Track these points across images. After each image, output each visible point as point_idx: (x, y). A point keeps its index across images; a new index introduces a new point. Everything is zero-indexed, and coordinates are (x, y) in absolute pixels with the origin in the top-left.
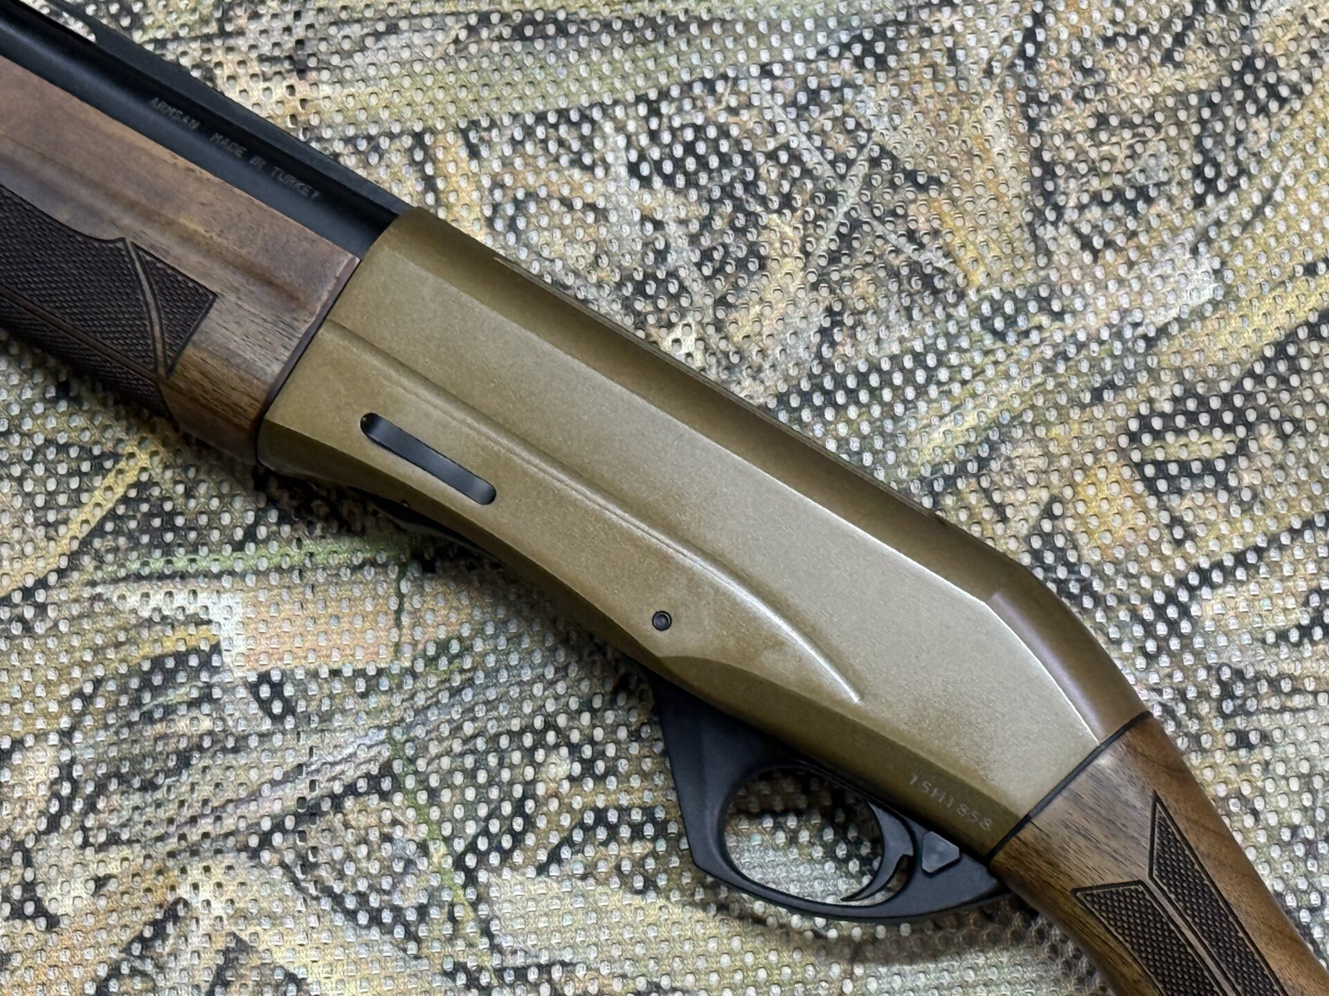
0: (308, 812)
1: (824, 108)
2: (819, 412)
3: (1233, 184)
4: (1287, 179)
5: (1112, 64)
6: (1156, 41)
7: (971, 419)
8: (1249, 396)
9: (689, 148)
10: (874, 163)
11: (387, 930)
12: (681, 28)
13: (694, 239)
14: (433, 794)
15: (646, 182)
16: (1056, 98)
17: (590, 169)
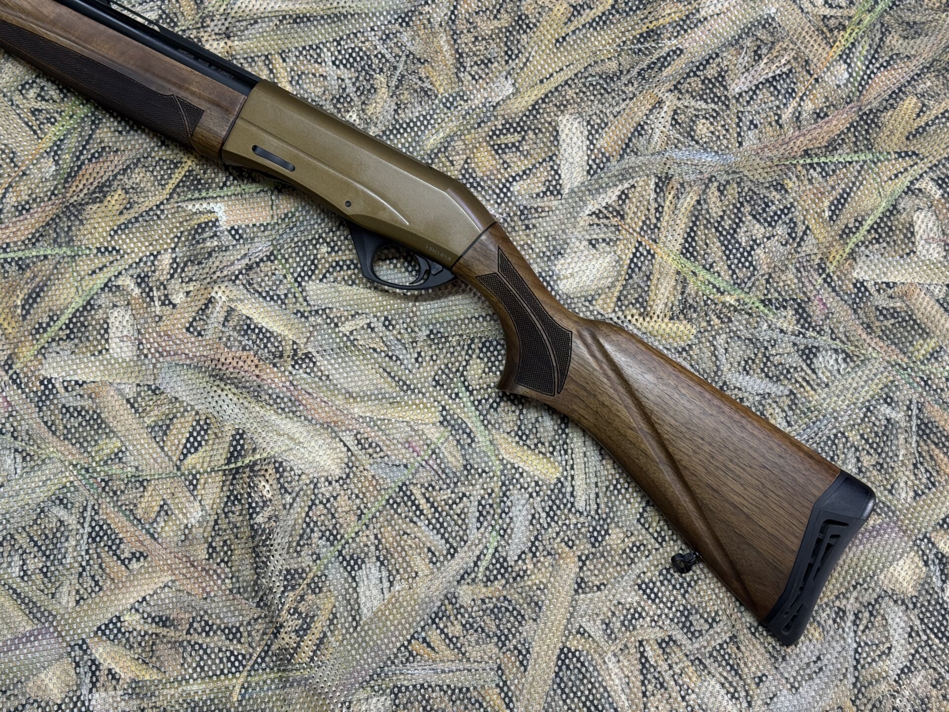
0: (249, 268)
1: (391, 40)
2: (395, 136)
3: (517, 56)
4: (533, 53)
5: (478, 20)
6: (491, 12)
7: (442, 135)
8: (525, 122)
9: (350, 55)
10: (408, 56)
11: (276, 302)
12: (345, 17)
13: (354, 84)
14: (287, 260)
15: (338, 67)
16: (462, 32)
17: (320, 64)
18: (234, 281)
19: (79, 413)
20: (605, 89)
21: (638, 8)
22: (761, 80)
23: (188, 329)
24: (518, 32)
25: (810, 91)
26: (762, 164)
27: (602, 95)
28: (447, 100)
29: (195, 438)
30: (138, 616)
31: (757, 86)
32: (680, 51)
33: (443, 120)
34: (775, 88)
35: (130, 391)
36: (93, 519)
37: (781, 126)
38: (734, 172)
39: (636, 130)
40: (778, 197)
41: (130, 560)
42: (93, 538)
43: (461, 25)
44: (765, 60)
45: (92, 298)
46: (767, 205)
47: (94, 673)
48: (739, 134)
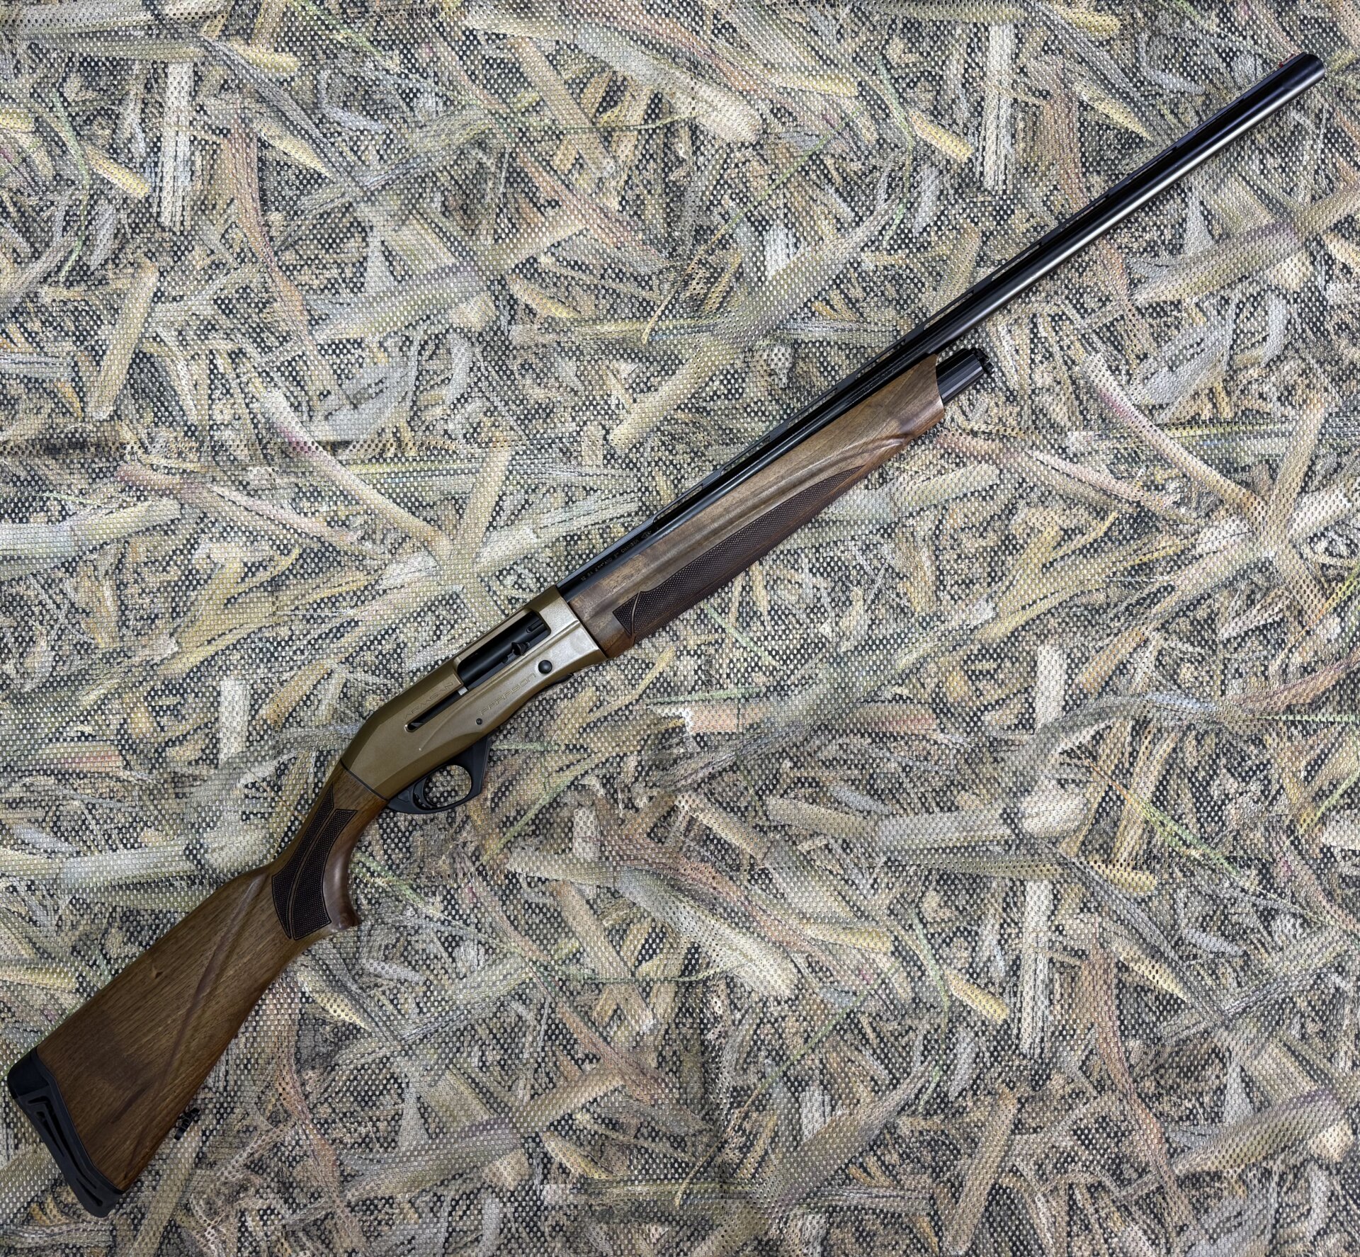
18: (696, 790)
19: (541, 910)
20: (1090, 622)
21: (1132, 538)
22: (1252, 627)
23: (649, 835)
24: (1004, 553)
25: (1300, 643)
26: (1244, 717)
27: (1085, 627)
28: (924, 619)
29: (650, 946)
30: (588, 1116)
31: (1246, 633)
32: (1169, 589)
33: (917, 640)
34: (1265, 637)
35: (590, 893)
36: (549, 1017)
37: (1266, 678)
38: (1214, 722)
39: (1118, 668)
40: (1256, 752)
41: (583, 1061)
42: (549, 1036)
43: (945, 542)
44: (1258, 607)
45: (558, 795)
46: (1243, 759)
47: (545, 1166)
48: (1223, 682)
